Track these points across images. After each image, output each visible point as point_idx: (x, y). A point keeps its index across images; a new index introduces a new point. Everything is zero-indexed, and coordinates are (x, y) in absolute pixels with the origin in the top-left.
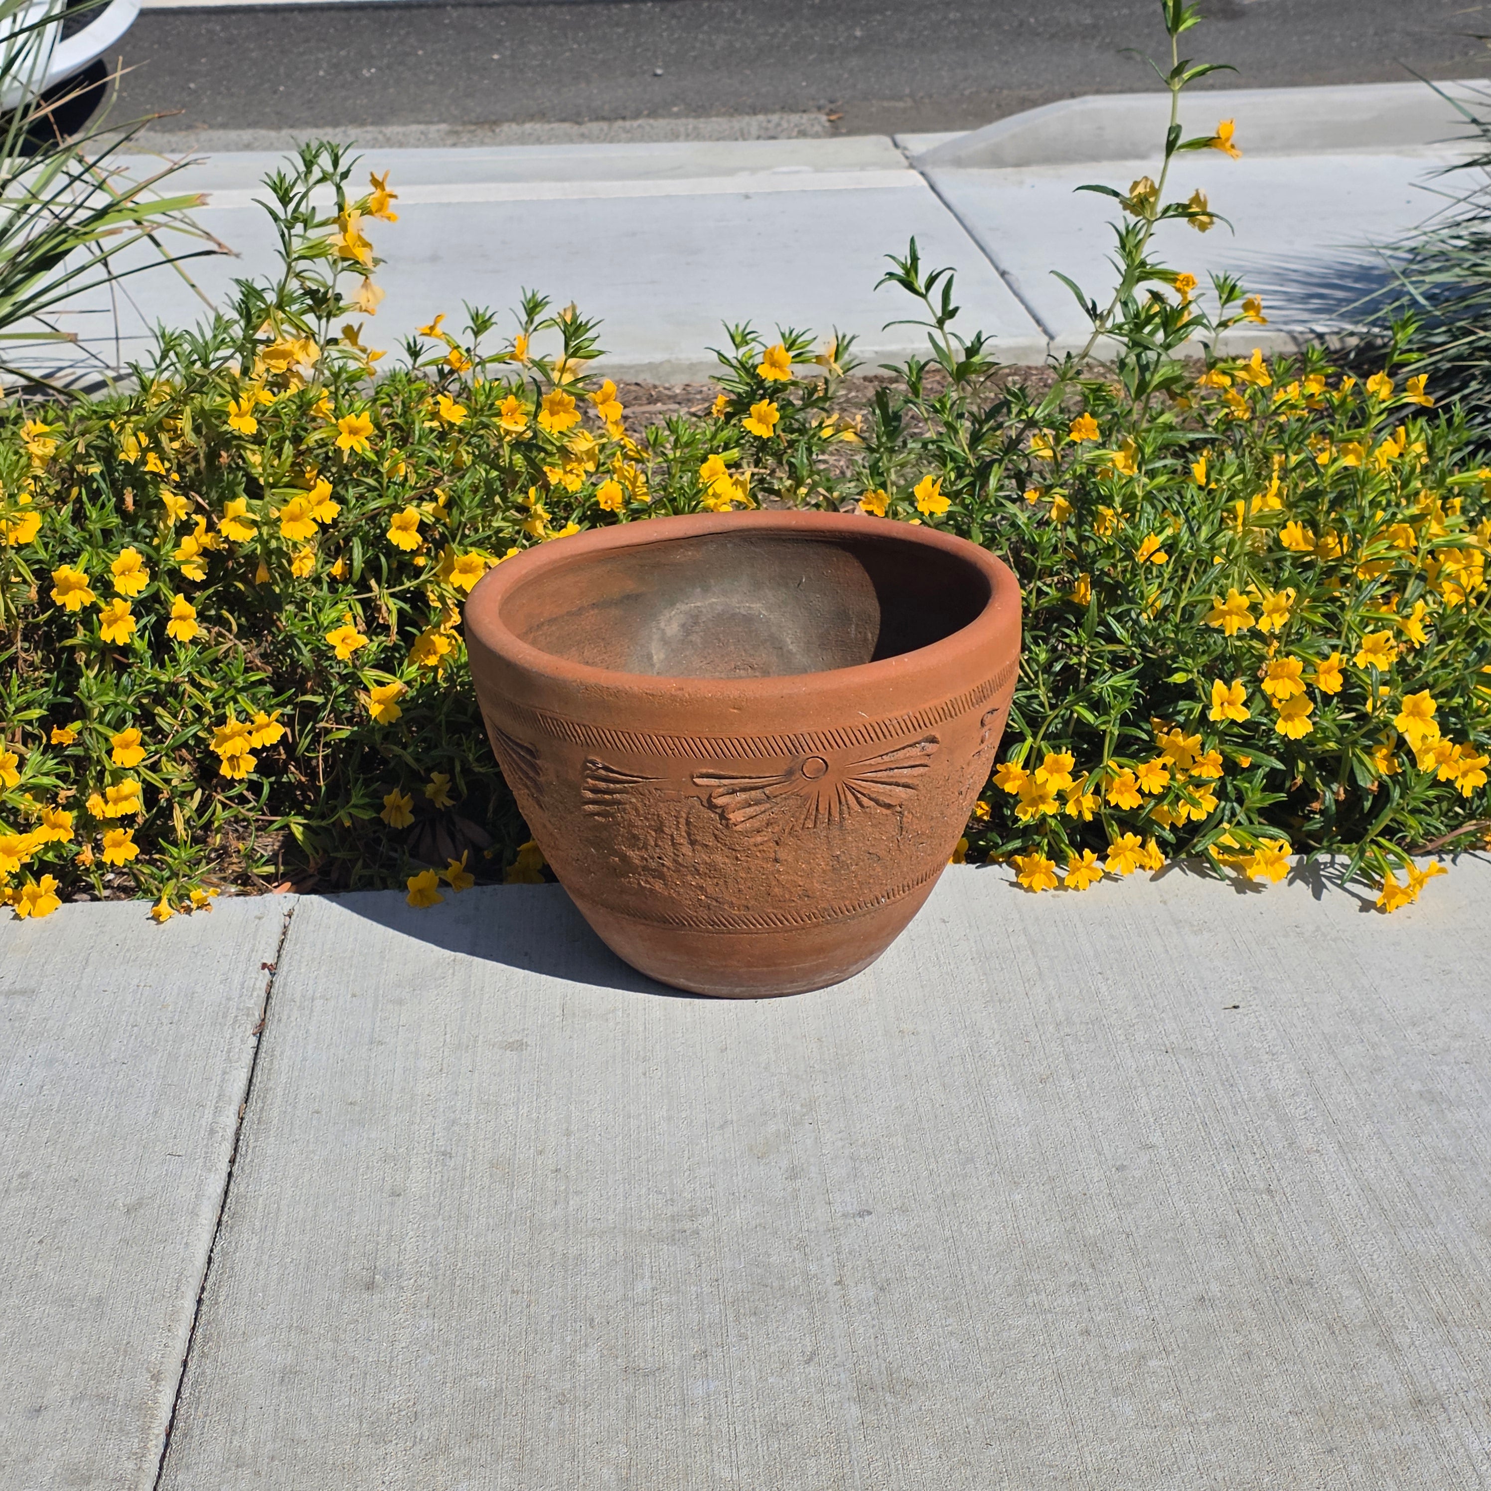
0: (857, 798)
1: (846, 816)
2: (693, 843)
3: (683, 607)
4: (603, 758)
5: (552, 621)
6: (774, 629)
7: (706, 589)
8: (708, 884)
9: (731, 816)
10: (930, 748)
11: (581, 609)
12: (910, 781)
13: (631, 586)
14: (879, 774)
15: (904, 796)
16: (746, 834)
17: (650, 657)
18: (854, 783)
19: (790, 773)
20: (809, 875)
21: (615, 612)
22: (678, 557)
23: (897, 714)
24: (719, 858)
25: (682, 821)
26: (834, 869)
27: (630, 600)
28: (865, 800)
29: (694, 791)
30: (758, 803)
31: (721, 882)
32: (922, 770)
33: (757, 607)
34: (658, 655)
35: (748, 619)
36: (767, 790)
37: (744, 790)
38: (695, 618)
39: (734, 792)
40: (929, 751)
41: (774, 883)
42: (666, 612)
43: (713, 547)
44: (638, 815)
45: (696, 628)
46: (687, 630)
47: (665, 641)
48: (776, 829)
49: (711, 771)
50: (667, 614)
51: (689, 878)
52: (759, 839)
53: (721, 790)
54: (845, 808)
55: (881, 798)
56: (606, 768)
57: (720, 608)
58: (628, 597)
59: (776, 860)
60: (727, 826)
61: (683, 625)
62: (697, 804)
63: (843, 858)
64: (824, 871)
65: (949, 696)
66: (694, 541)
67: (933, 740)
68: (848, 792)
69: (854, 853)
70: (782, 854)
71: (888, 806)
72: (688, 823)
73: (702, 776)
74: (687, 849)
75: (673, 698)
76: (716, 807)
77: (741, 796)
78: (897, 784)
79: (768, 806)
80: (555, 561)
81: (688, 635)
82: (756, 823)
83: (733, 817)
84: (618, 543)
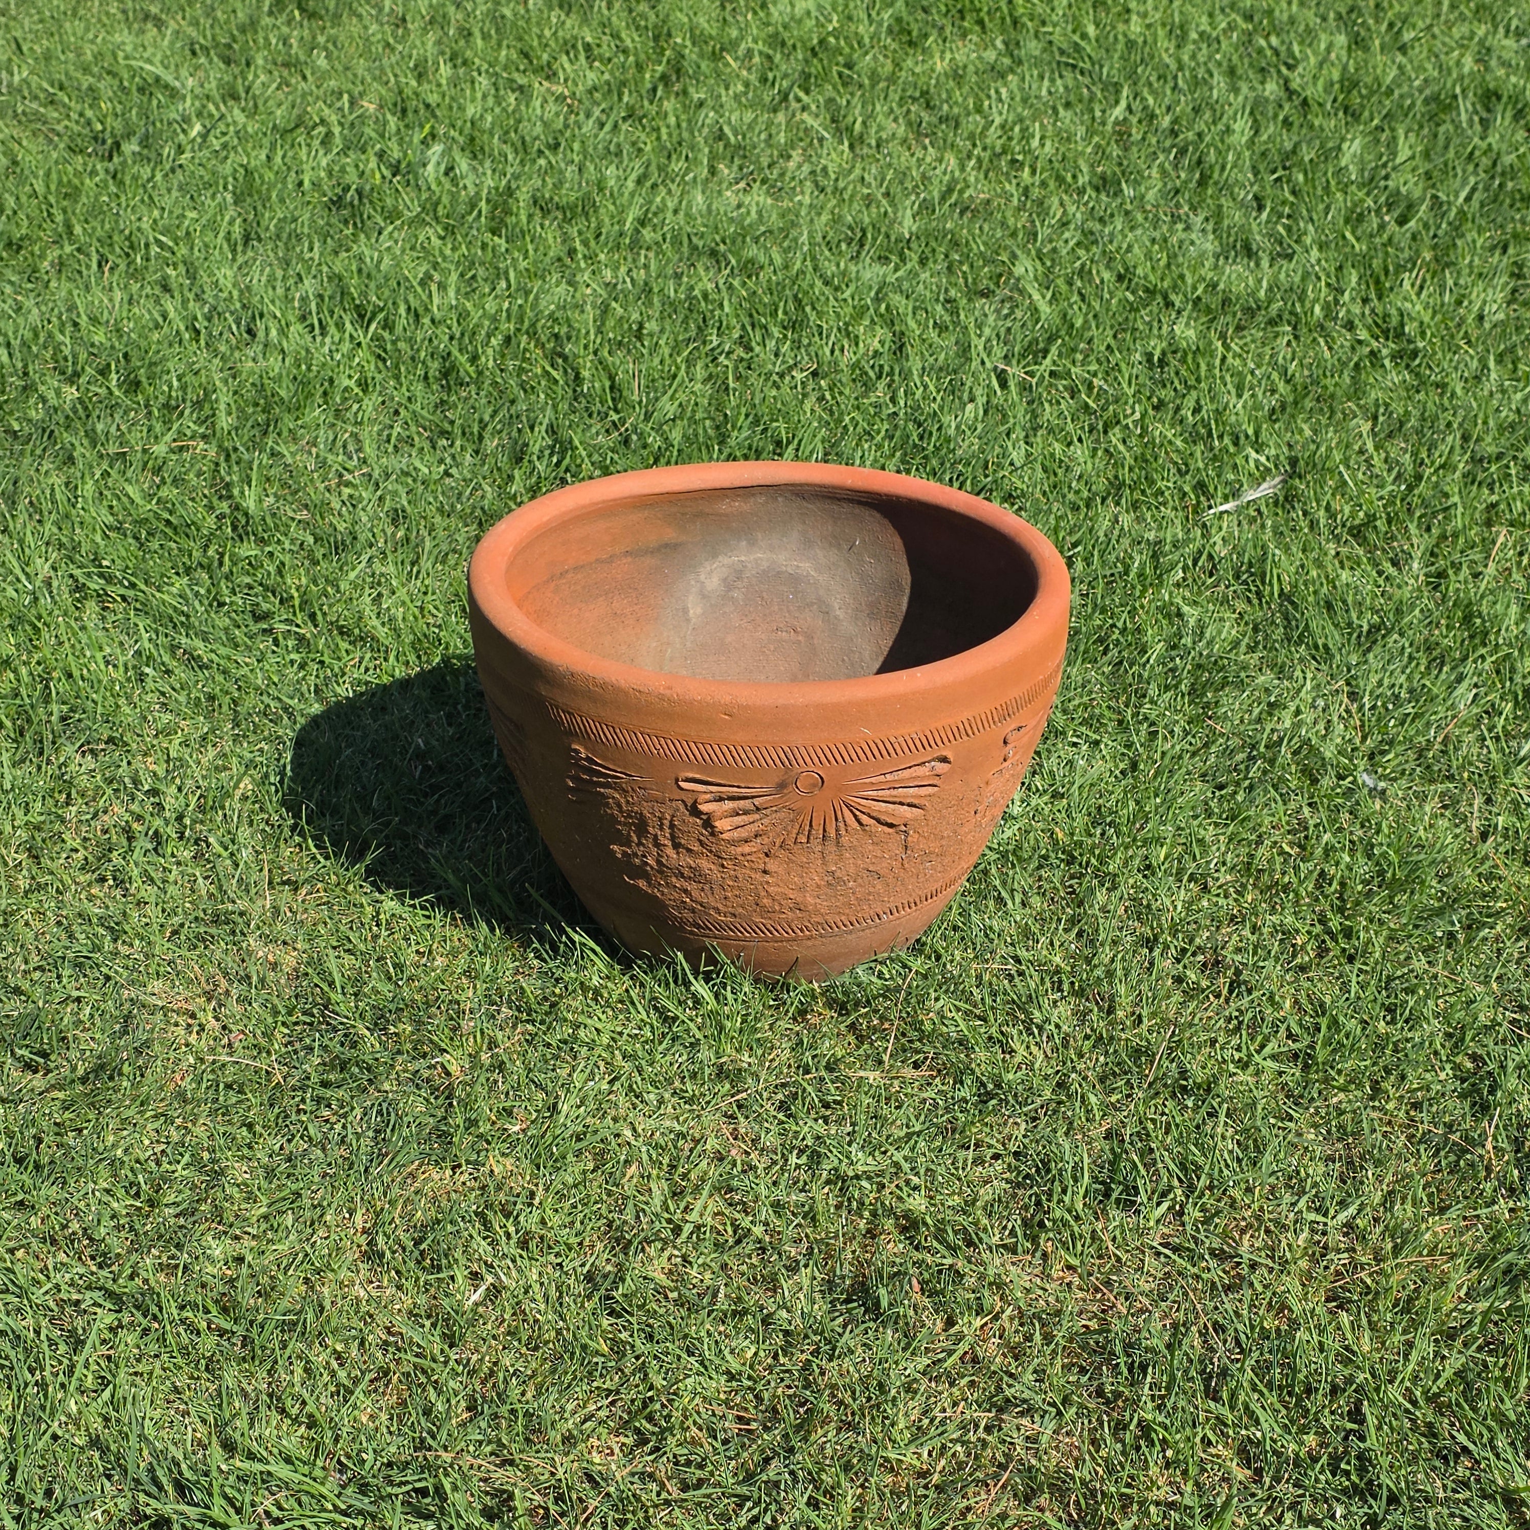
0: (855, 816)
1: (843, 832)
2: (676, 846)
3: (726, 560)
4: (586, 748)
5: (576, 569)
6: (822, 592)
7: (752, 543)
8: (691, 886)
9: (717, 824)
10: (940, 767)
11: (611, 559)
12: (915, 801)
13: (670, 534)
14: (880, 793)
15: (909, 815)
16: (733, 843)
17: (685, 611)
18: (853, 800)
19: (782, 786)
20: (802, 889)
21: (649, 561)
22: (723, 507)
23: (904, 731)
24: (705, 864)
25: (666, 822)
26: (829, 884)
27: (668, 549)
28: (864, 819)
29: (678, 794)
30: (746, 813)
31: (707, 887)
32: (930, 790)
33: (806, 567)
34: (695, 610)
35: (794, 580)
36: (757, 801)
37: (732, 798)
38: (739, 574)
39: (721, 799)
40: (939, 772)
41: (763, 893)
42: (707, 564)
43: (761, 500)
44: (621, 811)
45: (739, 584)
46: (728, 584)
47: (704, 596)
48: (766, 841)
49: (698, 776)
50: (708, 566)
51: (674, 880)
52: (746, 849)
53: (708, 796)
54: (841, 825)
55: (883, 818)
56: (588, 759)
57: (765, 564)
58: (666, 546)
59: (765, 872)
60: (713, 834)
61: (725, 580)
62: (682, 807)
63: (838, 874)
64: (818, 886)
65: (967, 714)
66: (741, 492)
67: (944, 760)
68: (845, 808)
69: (852, 870)
70: (772, 865)
71: (891, 826)
72: (672, 826)
73: (688, 780)
74: (670, 851)
75: (662, 698)
76: (702, 813)
77: (729, 805)
78: (902, 804)
79: (757, 816)
80: (584, 507)
81: (730, 590)
82: (743, 833)
83: (719, 824)
84: (657, 490)
